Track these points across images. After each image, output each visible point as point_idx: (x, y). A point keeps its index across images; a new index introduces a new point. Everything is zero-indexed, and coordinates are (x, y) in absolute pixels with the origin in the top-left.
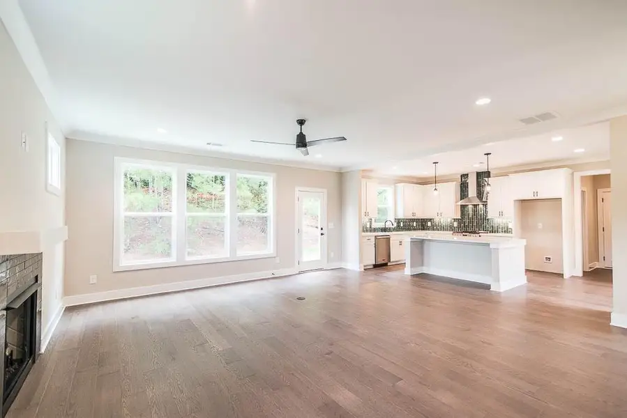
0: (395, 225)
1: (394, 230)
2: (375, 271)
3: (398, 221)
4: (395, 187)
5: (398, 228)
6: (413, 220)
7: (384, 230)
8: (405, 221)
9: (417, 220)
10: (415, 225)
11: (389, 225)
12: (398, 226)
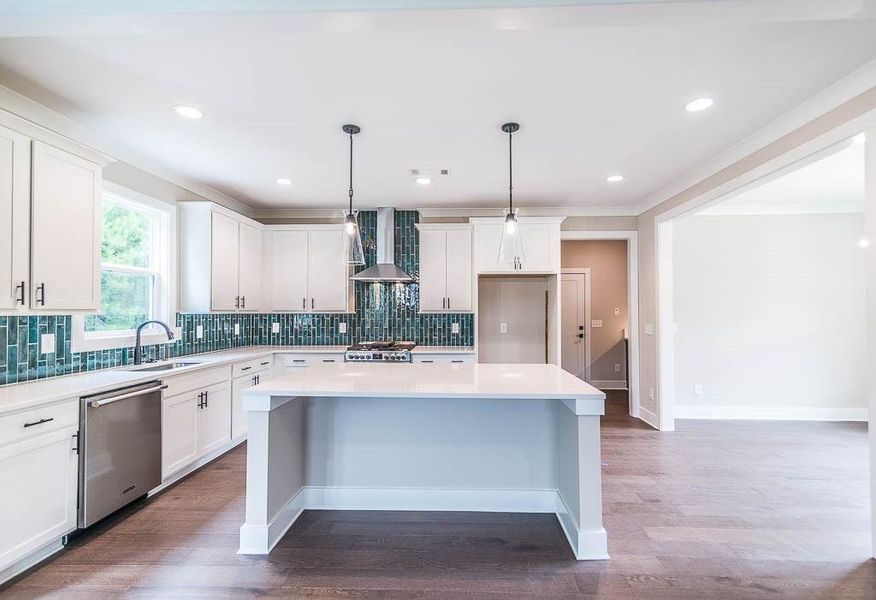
0: (178, 334)
1: (177, 351)
2: (79, 553)
3: (189, 323)
4: (180, 210)
5: (189, 346)
6: (233, 319)
7: (135, 355)
8: (208, 320)
9: (246, 319)
10: (237, 332)
11: (153, 335)
12: (189, 337)
